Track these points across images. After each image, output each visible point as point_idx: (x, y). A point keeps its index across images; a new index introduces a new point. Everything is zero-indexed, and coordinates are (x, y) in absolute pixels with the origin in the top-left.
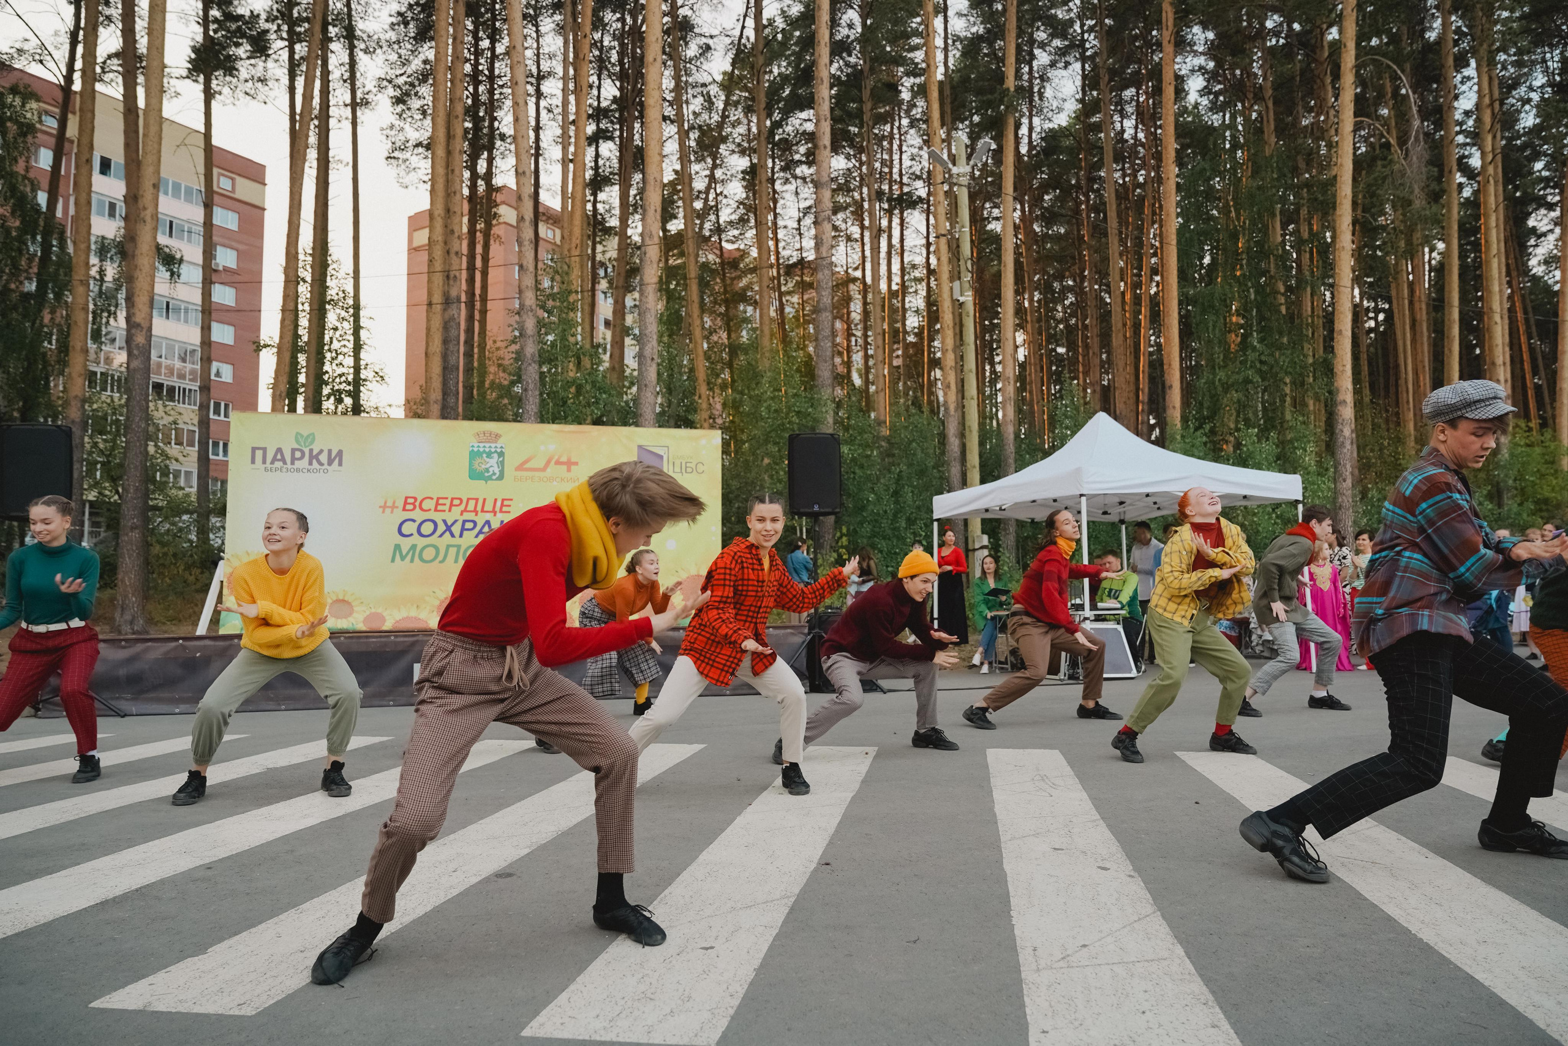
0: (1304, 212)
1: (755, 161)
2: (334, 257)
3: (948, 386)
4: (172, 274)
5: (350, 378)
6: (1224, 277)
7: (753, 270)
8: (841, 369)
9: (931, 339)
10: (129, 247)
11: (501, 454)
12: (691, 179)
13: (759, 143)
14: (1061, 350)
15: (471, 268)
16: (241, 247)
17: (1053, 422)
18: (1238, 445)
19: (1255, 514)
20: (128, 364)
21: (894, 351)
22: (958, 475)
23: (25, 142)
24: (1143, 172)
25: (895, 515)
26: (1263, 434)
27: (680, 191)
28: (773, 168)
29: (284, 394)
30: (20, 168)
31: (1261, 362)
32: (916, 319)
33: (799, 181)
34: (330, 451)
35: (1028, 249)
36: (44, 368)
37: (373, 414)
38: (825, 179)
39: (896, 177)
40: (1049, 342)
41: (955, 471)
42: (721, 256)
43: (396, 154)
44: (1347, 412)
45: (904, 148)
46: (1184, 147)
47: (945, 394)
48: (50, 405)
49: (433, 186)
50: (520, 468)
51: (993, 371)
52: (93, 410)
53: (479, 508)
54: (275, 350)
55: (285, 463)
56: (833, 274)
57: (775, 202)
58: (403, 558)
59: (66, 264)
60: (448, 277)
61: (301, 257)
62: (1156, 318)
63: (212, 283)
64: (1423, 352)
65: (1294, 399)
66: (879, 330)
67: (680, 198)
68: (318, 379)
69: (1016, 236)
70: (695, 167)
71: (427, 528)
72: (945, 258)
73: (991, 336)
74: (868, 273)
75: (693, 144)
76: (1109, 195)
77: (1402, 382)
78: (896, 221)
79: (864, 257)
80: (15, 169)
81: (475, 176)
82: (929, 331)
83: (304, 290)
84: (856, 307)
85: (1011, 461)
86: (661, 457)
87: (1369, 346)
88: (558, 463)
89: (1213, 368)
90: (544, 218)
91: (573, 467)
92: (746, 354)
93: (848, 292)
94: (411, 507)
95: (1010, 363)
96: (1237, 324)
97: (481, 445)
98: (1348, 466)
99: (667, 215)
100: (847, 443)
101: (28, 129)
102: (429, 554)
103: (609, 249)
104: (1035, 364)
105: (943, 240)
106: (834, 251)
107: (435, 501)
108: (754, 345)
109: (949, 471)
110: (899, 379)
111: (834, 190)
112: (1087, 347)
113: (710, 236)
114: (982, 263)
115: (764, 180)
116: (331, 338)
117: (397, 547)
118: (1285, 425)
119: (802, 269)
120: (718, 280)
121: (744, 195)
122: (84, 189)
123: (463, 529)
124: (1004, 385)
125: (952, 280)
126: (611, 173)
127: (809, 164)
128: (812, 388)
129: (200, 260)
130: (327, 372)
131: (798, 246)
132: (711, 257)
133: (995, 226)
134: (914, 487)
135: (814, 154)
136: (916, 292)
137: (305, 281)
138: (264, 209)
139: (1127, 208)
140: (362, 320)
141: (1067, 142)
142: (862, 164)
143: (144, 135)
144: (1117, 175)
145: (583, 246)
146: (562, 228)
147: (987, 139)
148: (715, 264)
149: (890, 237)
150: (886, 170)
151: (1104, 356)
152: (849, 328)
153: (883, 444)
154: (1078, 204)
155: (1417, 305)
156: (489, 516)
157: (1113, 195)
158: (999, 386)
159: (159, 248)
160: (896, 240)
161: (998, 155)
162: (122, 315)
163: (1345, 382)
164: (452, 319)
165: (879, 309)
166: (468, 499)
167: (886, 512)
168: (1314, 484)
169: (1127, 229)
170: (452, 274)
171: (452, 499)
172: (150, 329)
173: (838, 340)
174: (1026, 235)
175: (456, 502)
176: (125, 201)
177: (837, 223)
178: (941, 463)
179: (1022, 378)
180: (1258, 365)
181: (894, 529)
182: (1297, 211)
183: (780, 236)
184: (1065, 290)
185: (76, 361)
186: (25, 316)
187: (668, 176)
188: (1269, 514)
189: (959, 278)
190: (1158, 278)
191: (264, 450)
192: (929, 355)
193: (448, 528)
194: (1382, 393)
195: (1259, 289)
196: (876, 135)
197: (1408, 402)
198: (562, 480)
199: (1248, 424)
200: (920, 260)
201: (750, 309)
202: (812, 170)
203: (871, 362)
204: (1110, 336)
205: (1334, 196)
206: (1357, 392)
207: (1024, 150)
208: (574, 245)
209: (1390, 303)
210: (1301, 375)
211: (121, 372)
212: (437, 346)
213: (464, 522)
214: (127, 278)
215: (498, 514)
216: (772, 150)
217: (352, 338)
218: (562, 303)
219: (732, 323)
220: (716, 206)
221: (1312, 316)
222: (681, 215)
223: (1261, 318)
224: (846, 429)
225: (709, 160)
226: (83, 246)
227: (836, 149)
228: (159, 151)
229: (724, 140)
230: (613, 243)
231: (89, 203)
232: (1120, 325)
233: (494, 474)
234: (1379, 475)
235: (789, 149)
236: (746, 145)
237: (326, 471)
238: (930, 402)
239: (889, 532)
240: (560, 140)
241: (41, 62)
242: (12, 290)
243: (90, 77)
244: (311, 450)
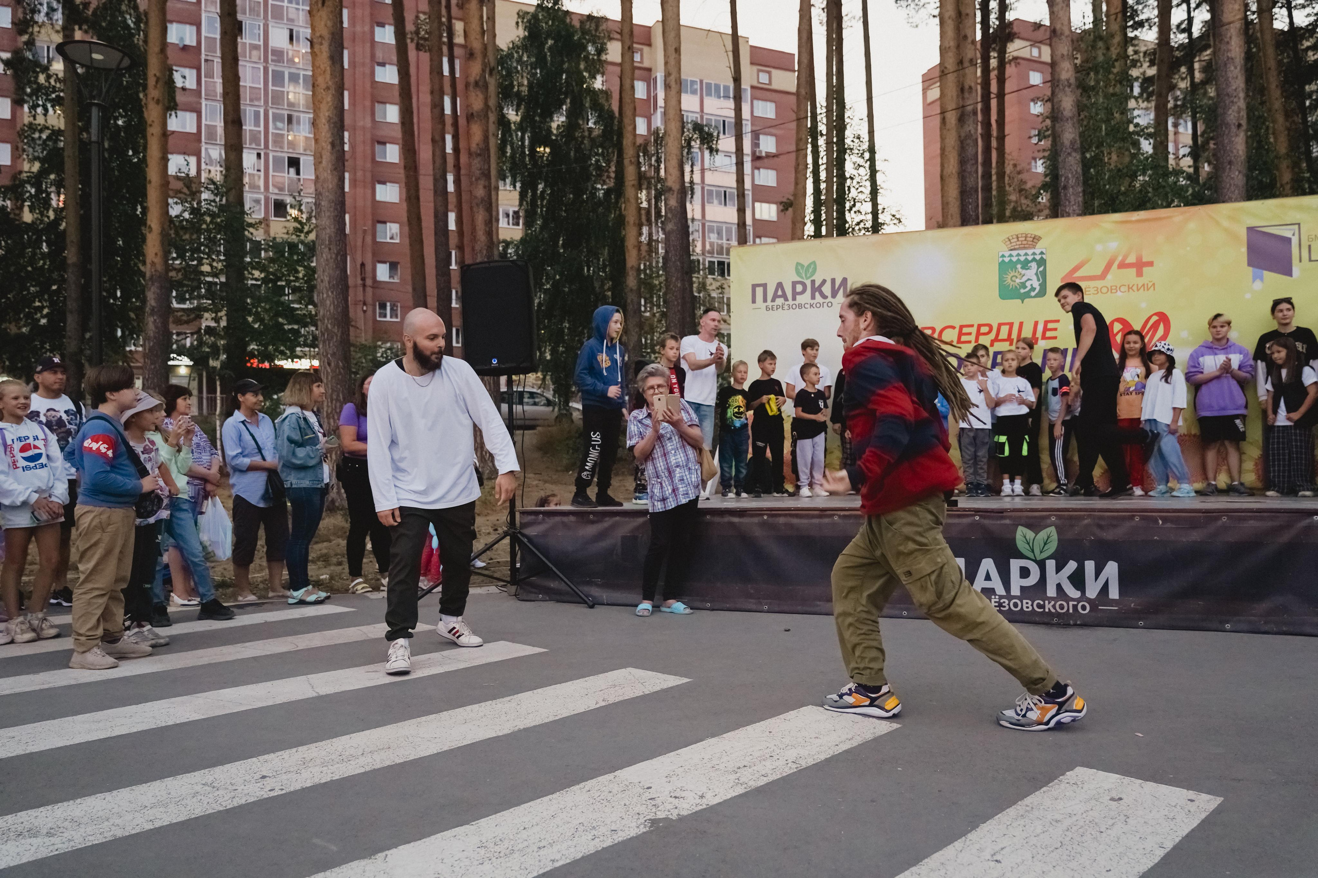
11: (1042, 262)
34: (834, 280)
55: (786, 299)
86: (1288, 241)
88: (1122, 265)
91: (1145, 270)
97: (1014, 253)
107: (957, 330)
166: (1000, 325)
171: (980, 326)
191: (765, 286)
198: (1130, 288)
233: (1033, 289)
237: (829, 305)
244: (813, 282)
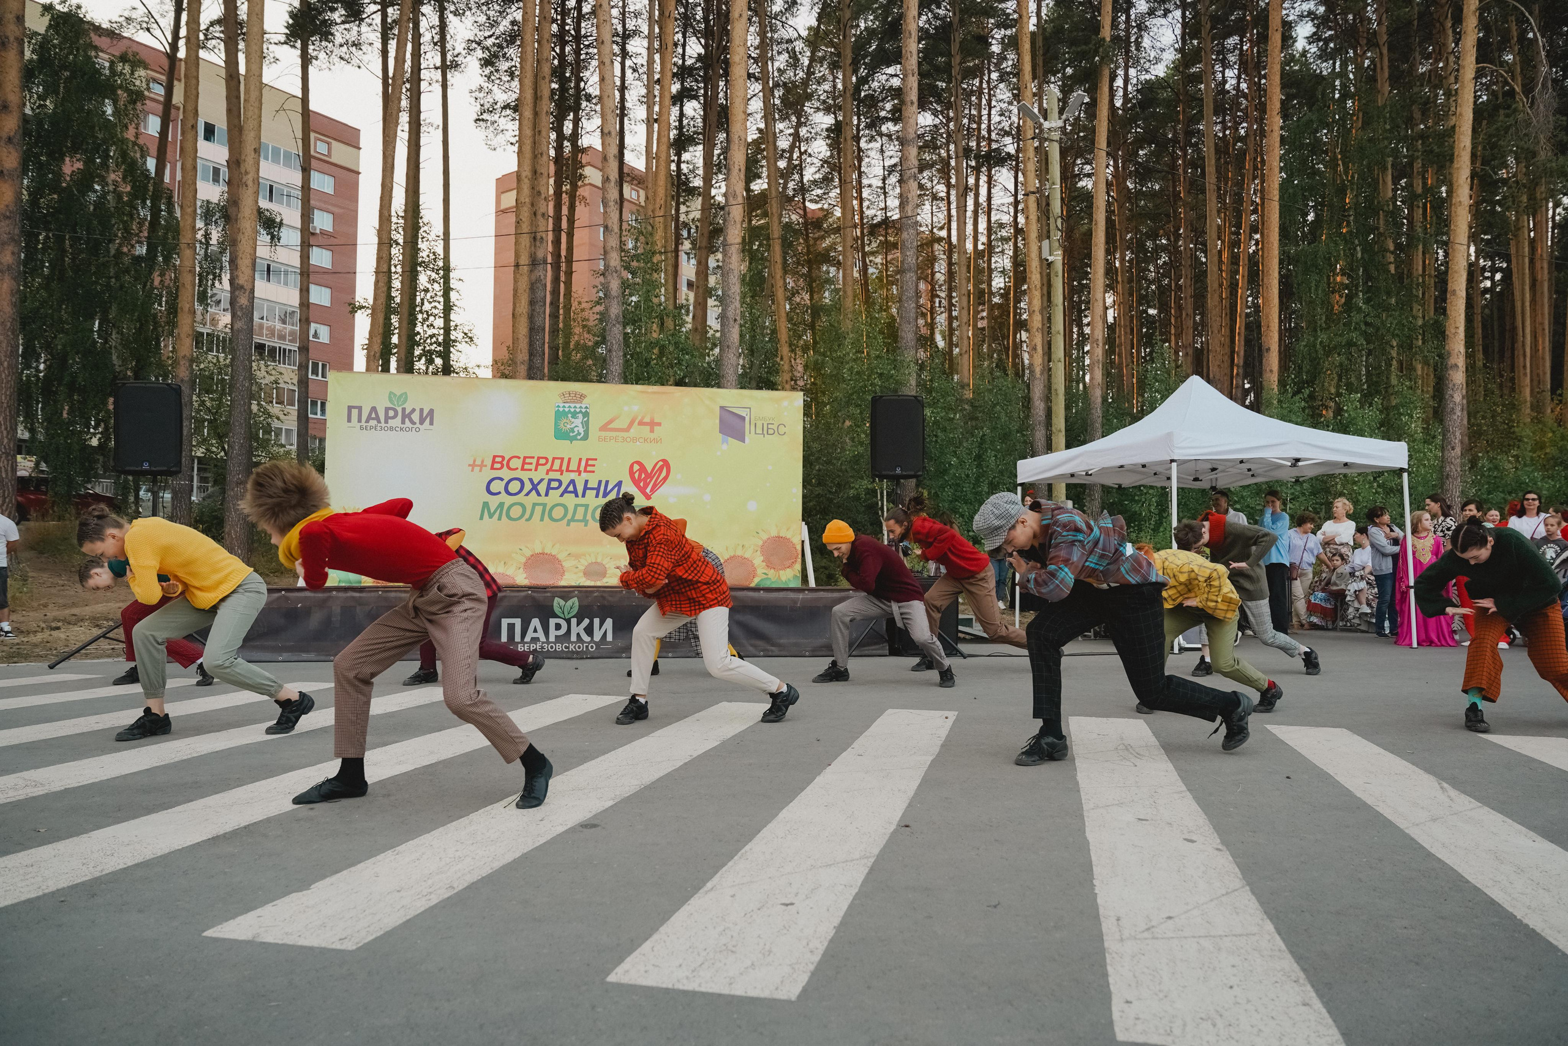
0: (1418, 165)
1: (840, 118)
2: (425, 220)
3: (1035, 349)
4: (272, 238)
5: (441, 339)
6: (1329, 236)
7: (838, 230)
8: (924, 331)
9: (1018, 301)
10: (232, 211)
11: (586, 414)
12: (775, 138)
13: (844, 100)
14: (1151, 312)
15: (557, 229)
16: (336, 210)
17: (1142, 385)
18: (1339, 411)
19: (1355, 483)
20: (232, 325)
21: (979, 312)
22: (1043, 440)
23: (134, 109)
24: (1245, 125)
25: (977, 479)
26: (1367, 399)
27: (764, 150)
28: (858, 125)
29: (378, 355)
30: (130, 134)
31: (1367, 324)
32: (1002, 280)
33: (884, 138)
34: (422, 410)
35: (1120, 207)
36: (155, 329)
37: (462, 374)
38: (912, 135)
39: (984, 133)
40: (1140, 304)
41: (1040, 435)
42: (805, 216)
43: (485, 116)
44: (1458, 377)
45: (993, 103)
46: (1289, 97)
47: (1031, 356)
48: (161, 365)
49: (520, 148)
50: (604, 428)
51: (1081, 333)
52: (201, 370)
53: (564, 468)
54: (369, 311)
55: (379, 422)
56: (918, 234)
57: (860, 160)
58: (491, 516)
59: (174, 228)
60: (535, 239)
61: (394, 220)
62: (1255, 277)
63: (310, 246)
64: (1543, 314)
65: (1400, 363)
66: (964, 291)
67: (764, 158)
68: (411, 340)
69: (1109, 195)
70: (780, 126)
71: (514, 487)
72: (1033, 217)
73: (1080, 297)
74: (954, 233)
75: (777, 102)
76: (1208, 150)
77: (1519, 345)
78: (983, 179)
79: (949, 216)
80: (125, 135)
81: (561, 137)
82: (1015, 292)
83: (396, 252)
84: (941, 267)
85: (1098, 425)
86: (743, 418)
87: (1484, 307)
88: (641, 423)
89: (1316, 331)
90: (628, 179)
91: (656, 428)
92: (829, 315)
93: (932, 252)
94: (499, 466)
95: (1099, 325)
96: (1342, 284)
97: (567, 405)
98: (1458, 434)
99: (751, 174)
100: (930, 406)
101: (137, 97)
102: (516, 512)
103: (692, 210)
104: (1125, 326)
105: (1032, 199)
106: (919, 211)
107: (521, 460)
108: (837, 306)
109: (1033, 435)
110: (984, 341)
111: (920, 148)
112: (1180, 308)
113: (794, 196)
114: (1072, 222)
115: (849, 138)
116: (422, 300)
117: (486, 505)
118: (1391, 390)
119: (886, 229)
120: (801, 241)
121: (828, 154)
122: (190, 154)
123: (549, 488)
124: (1092, 347)
125: (1040, 238)
126: (695, 133)
127: (895, 121)
128: (894, 351)
129: (298, 223)
130: (418, 333)
131: (882, 205)
132: (794, 217)
133: (1086, 183)
134: (998, 451)
135: (900, 110)
136: (1003, 252)
137: (398, 244)
138: (359, 173)
139: (1227, 163)
140: (452, 281)
141: (1164, 95)
142: (949, 120)
143: (245, 100)
144: (1218, 127)
145: (667, 206)
146: (646, 189)
147: (1080, 92)
148: (798, 224)
149: (977, 195)
150: (974, 126)
151: (1198, 318)
152: (933, 289)
153: (966, 407)
154: (1174, 159)
155: (1538, 265)
156: (573, 476)
157: (1212, 150)
158: (1086, 349)
159: (260, 212)
160: (983, 199)
161: (1091, 109)
162: (226, 278)
163: (1457, 345)
164: (539, 280)
165: (964, 269)
166: (554, 459)
167: (968, 476)
168: (1419, 451)
169: (1226, 184)
170: (538, 236)
171: (539, 458)
172: (252, 291)
173: (922, 301)
174: (1119, 192)
175: (542, 461)
176: (228, 166)
177: (923, 182)
178: (1025, 426)
179: (1110, 340)
180: (1363, 327)
181: (976, 493)
182: (1411, 164)
183: (865, 195)
184: (1158, 249)
185: (184, 322)
186: (136, 279)
187: (752, 136)
188: (1370, 483)
189: (1048, 237)
190: (1257, 236)
191: (360, 408)
192: (1015, 316)
193: (535, 487)
194: (1496, 357)
195: (1367, 248)
196: (964, 89)
197: (1525, 367)
198: (645, 440)
199: (1350, 389)
200: (1006, 219)
201: (832, 270)
202: (897, 128)
203: (955, 324)
204: (1204, 297)
205: (1452, 148)
206: (1468, 356)
207: (1118, 103)
208: (658, 206)
209: (1509, 262)
210: (1409, 337)
211: (226, 333)
212: (523, 307)
213: (550, 481)
214: (230, 242)
215: (583, 474)
216: (858, 107)
217: (442, 300)
218: (646, 263)
219: (814, 284)
220: (801, 165)
221: (1423, 275)
222: (765, 175)
223: (1368, 277)
224: (930, 391)
225: (794, 118)
226: (189, 210)
227: (923, 105)
228: (260, 117)
229: (809, 97)
230: (697, 203)
231: (195, 168)
232: (1216, 285)
233: (579, 434)
234: (1490, 443)
235: (875, 106)
236: (831, 102)
237: (418, 430)
238: (1015, 365)
239: (970, 496)
240: (645, 100)
241: (148, 30)
242: (125, 253)
243: (195, 45)
244: (404, 410)
